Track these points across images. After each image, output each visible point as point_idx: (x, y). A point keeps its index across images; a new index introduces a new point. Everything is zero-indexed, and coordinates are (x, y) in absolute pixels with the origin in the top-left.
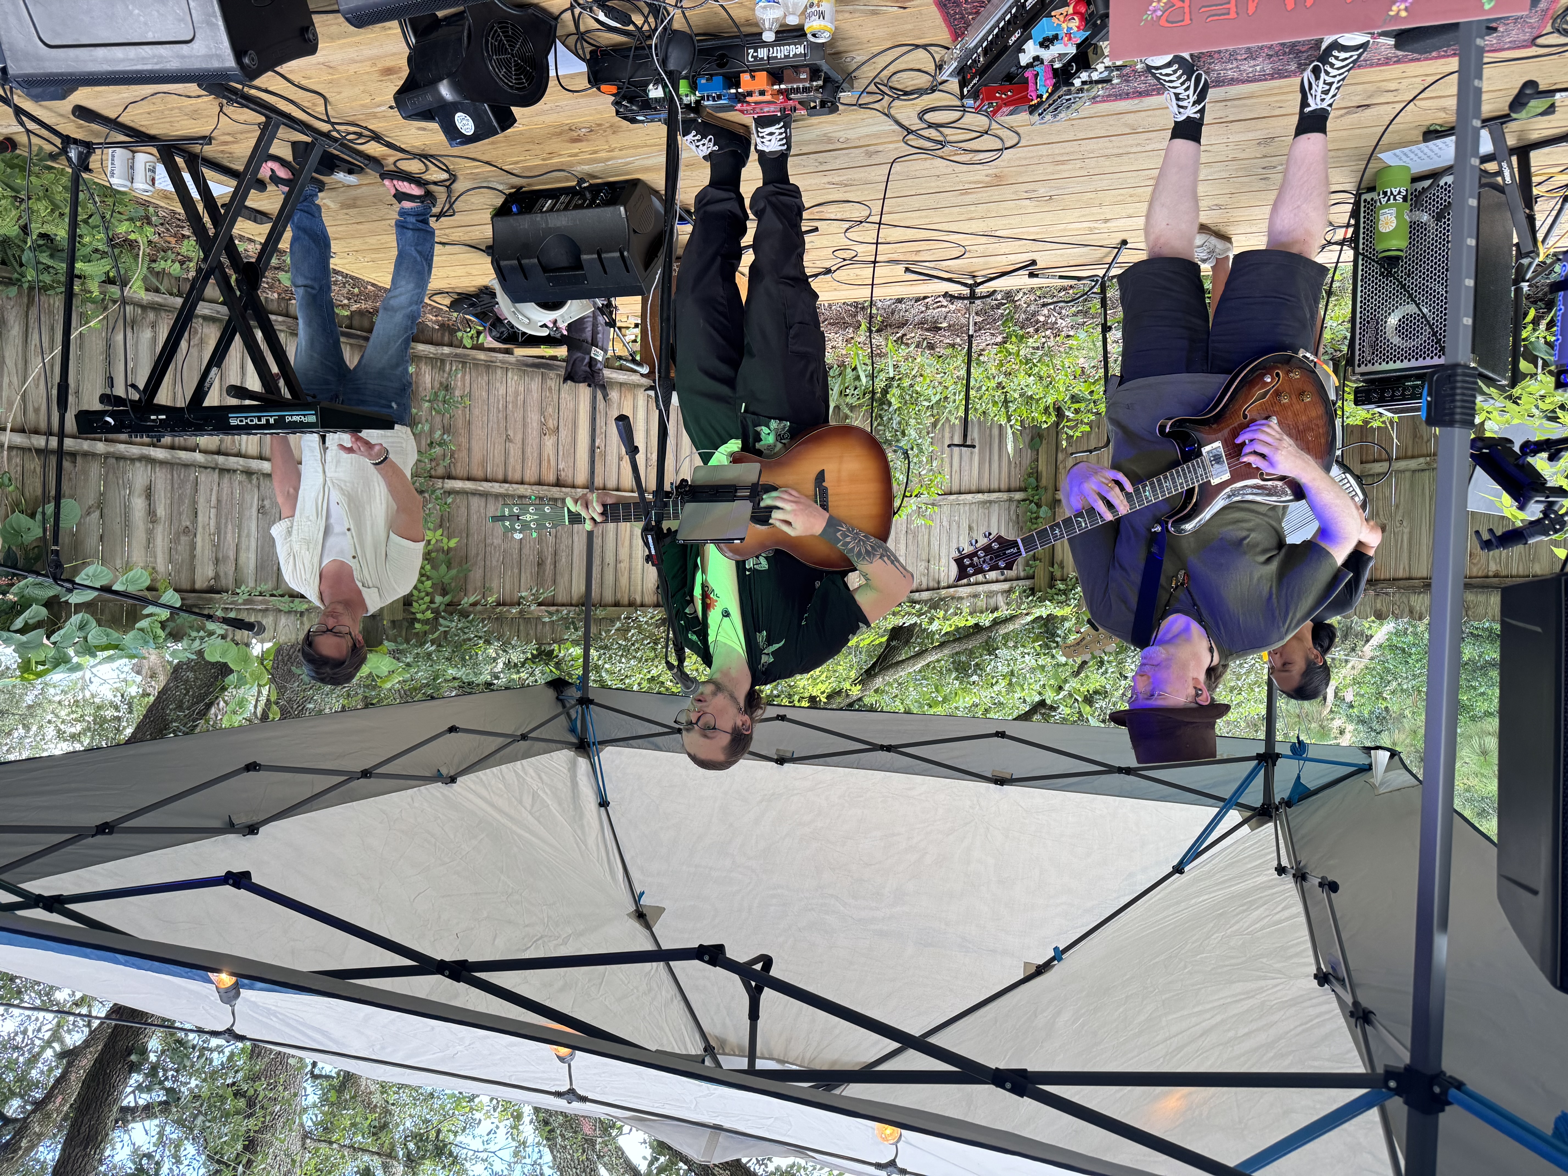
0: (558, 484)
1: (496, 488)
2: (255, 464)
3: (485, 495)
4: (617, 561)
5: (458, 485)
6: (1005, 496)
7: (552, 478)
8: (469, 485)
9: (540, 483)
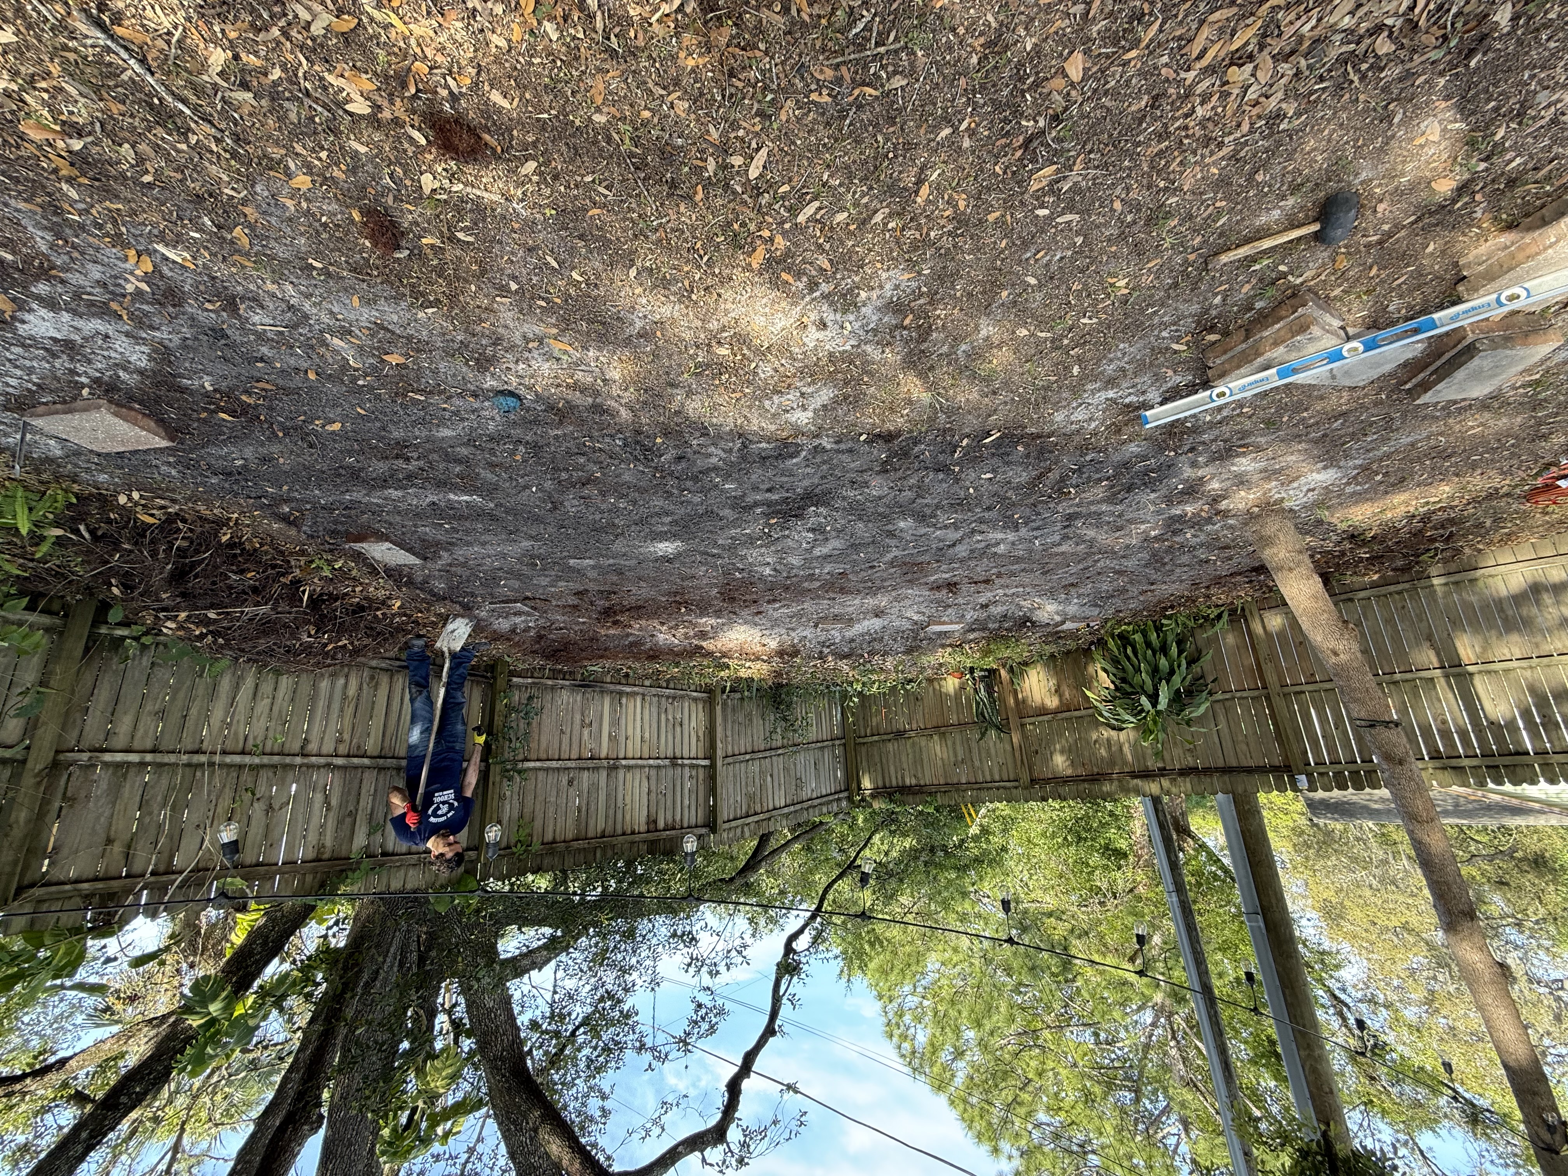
0: (591, 758)
3: (547, 770)
4: (624, 804)
5: (531, 764)
6: (830, 743)
7: (585, 755)
8: (538, 764)
9: (579, 759)
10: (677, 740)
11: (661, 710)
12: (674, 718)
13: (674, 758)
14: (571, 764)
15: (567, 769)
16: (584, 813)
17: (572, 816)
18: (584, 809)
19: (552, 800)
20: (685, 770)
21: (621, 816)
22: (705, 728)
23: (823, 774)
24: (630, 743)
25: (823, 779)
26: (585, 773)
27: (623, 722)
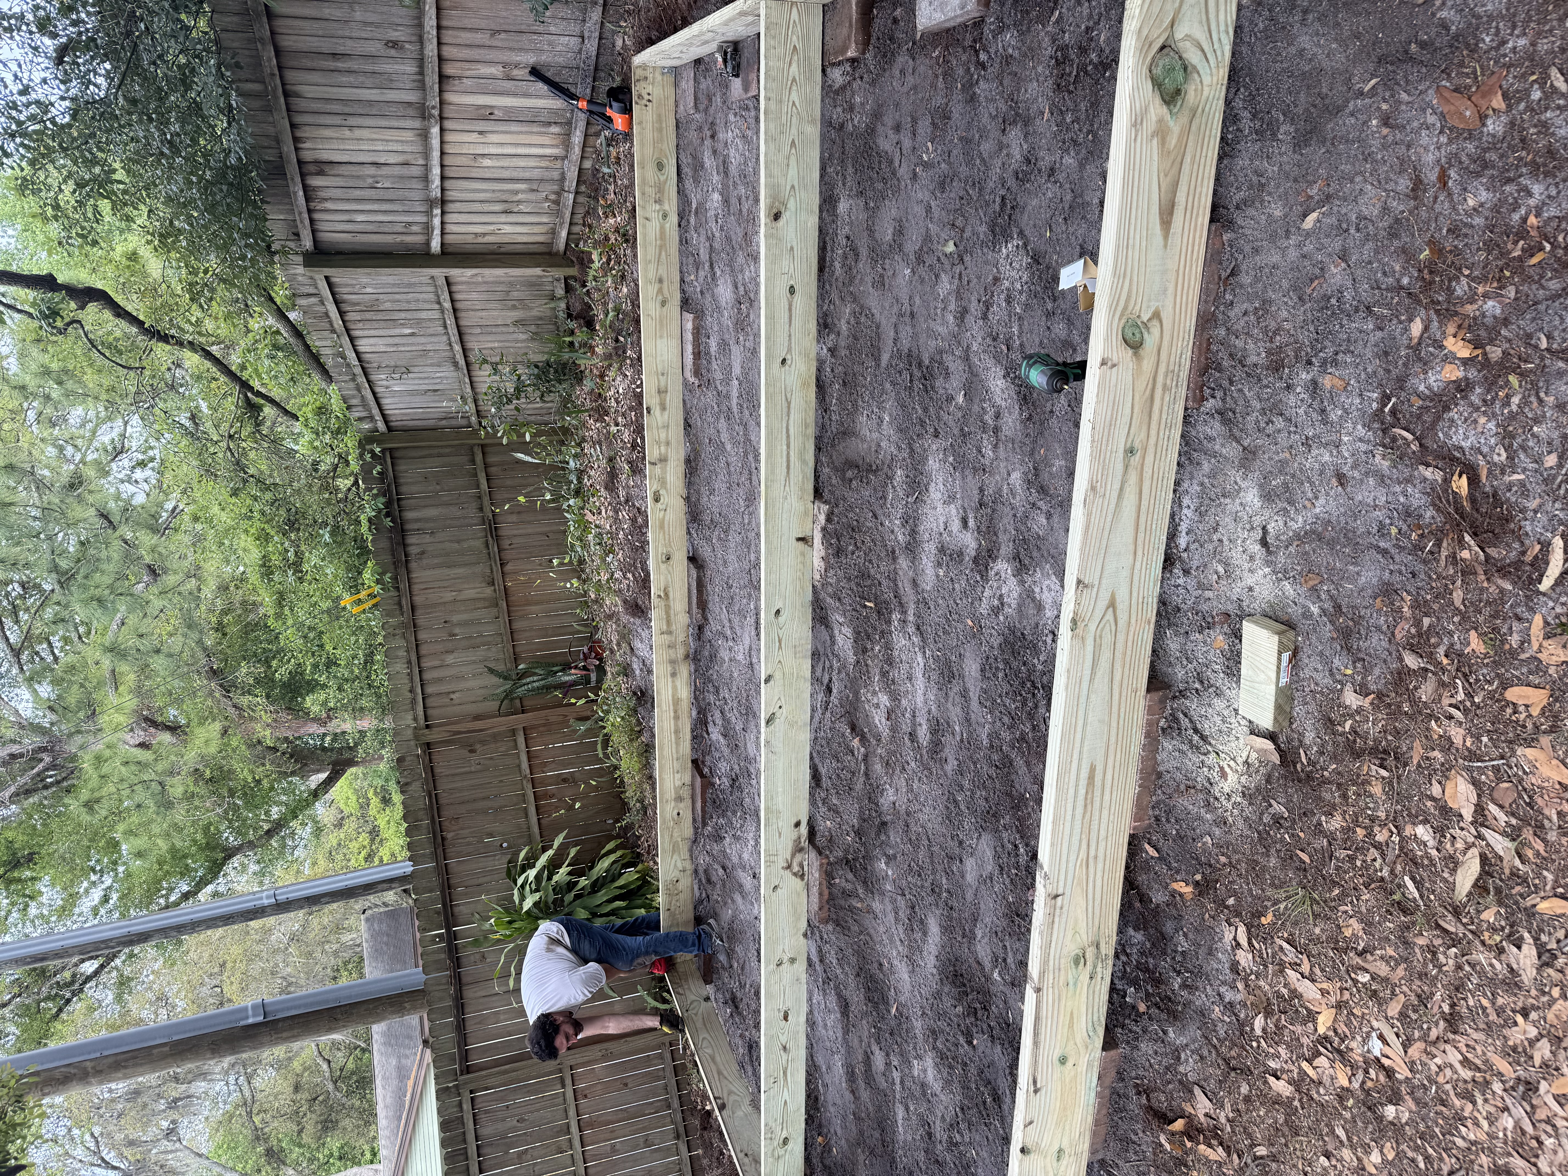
1: (430, 22)
10: (477, 207)
11: (534, 184)
12: (519, 202)
13: (443, 202)
14: (431, 49)
15: (421, 40)
16: (332, 64)
17: (326, 46)
18: (340, 65)
19: (358, 15)
20: (422, 219)
21: (329, 120)
22: (500, 245)
23: (418, 399)
24: (474, 137)
25: (408, 399)
26: (410, 68)
27: (514, 127)
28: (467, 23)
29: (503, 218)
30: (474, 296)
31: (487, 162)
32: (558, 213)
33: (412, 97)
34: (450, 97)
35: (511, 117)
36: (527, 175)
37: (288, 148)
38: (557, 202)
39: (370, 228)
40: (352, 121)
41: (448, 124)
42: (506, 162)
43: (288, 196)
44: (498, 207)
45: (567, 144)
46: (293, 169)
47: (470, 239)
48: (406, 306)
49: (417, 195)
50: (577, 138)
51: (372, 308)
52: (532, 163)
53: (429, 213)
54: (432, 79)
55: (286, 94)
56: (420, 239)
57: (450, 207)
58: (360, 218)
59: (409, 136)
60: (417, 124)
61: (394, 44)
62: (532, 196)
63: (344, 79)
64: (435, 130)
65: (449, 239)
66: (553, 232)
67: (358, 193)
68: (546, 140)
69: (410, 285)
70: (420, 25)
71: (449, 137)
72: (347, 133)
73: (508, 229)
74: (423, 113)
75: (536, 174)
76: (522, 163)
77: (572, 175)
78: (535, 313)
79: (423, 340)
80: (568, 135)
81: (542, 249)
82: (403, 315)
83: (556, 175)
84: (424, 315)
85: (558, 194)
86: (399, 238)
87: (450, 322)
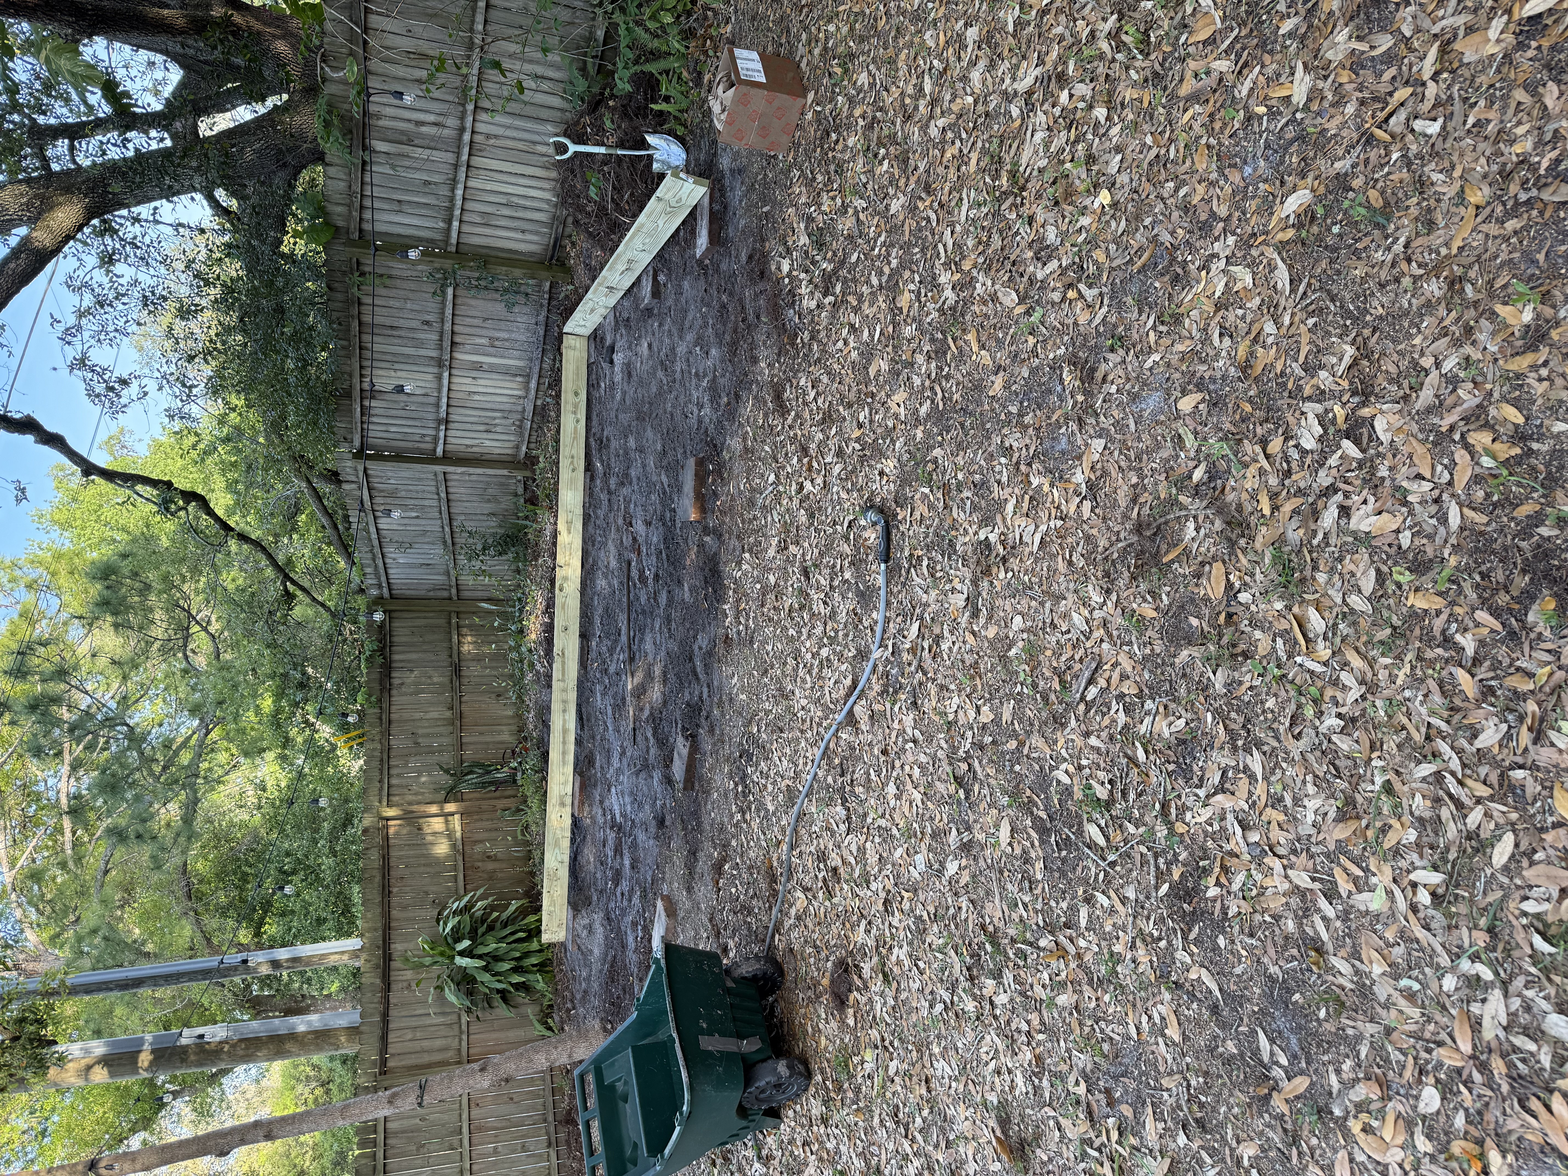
0: (453, 343)
1: (449, 311)
2: (461, 186)
3: (443, 304)
4: (395, 370)
5: (448, 291)
6: (453, 583)
7: (457, 339)
9: (453, 332)
10: (469, 426)
11: (506, 413)
12: (496, 425)
13: (447, 422)
14: (448, 326)
15: (443, 321)
16: (390, 332)
17: (388, 322)
18: (395, 333)
19: (409, 306)
20: (432, 432)
21: (383, 365)
22: (482, 454)
23: (415, 571)
24: (468, 381)
25: (408, 571)
26: (435, 337)
27: (494, 376)
28: (470, 313)
29: (485, 435)
30: (462, 490)
31: (477, 397)
32: (521, 435)
33: (434, 354)
34: (457, 355)
35: (493, 369)
36: (502, 407)
37: (356, 380)
38: (520, 427)
39: (398, 436)
40: (397, 366)
41: (454, 372)
42: (488, 398)
43: (351, 411)
44: (482, 428)
45: (527, 389)
46: (356, 393)
47: (462, 449)
48: (414, 495)
49: (431, 416)
50: (533, 385)
51: (393, 494)
52: (505, 399)
53: (437, 429)
54: (447, 344)
55: (361, 348)
56: (429, 446)
57: (451, 426)
58: (393, 429)
59: (430, 377)
60: (435, 370)
61: (427, 323)
62: (503, 421)
63: (396, 341)
64: (446, 374)
65: (449, 447)
66: (518, 447)
67: (394, 412)
68: (514, 385)
69: (420, 479)
70: (443, 313)
71: (455, 380)
72: (393, 373)
73: (488, 443)
74: (440, 363)
75: (507, 407)
76: (499, 399)
77: (530, 408)
78: (503, 506)
79: (423, 522)
80: (528, 383)
81: (510, 459)
82: (412, 502)
83: (520, 408)
84: (426, 503)
85: (521, 421)
86: (417, 445)
87: (444, 508)
